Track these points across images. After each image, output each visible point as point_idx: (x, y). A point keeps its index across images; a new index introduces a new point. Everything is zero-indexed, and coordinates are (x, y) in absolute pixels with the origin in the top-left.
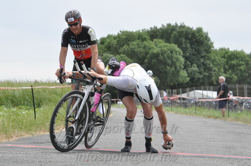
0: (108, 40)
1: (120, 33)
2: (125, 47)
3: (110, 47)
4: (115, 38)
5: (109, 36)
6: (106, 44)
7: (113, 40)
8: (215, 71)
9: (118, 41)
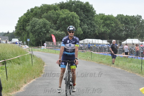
0: (35, 10)
1: (42, 5)
2: (45, 14)
3: (36, 14)
4: (39, 9)
5: (36, 8)
6: (34, 12)
7: (38, 10)
8: (97, 27)
9: (41, 10)
